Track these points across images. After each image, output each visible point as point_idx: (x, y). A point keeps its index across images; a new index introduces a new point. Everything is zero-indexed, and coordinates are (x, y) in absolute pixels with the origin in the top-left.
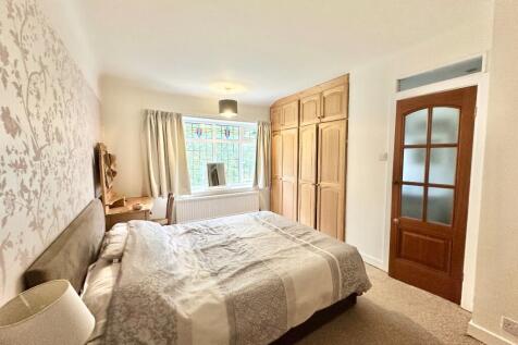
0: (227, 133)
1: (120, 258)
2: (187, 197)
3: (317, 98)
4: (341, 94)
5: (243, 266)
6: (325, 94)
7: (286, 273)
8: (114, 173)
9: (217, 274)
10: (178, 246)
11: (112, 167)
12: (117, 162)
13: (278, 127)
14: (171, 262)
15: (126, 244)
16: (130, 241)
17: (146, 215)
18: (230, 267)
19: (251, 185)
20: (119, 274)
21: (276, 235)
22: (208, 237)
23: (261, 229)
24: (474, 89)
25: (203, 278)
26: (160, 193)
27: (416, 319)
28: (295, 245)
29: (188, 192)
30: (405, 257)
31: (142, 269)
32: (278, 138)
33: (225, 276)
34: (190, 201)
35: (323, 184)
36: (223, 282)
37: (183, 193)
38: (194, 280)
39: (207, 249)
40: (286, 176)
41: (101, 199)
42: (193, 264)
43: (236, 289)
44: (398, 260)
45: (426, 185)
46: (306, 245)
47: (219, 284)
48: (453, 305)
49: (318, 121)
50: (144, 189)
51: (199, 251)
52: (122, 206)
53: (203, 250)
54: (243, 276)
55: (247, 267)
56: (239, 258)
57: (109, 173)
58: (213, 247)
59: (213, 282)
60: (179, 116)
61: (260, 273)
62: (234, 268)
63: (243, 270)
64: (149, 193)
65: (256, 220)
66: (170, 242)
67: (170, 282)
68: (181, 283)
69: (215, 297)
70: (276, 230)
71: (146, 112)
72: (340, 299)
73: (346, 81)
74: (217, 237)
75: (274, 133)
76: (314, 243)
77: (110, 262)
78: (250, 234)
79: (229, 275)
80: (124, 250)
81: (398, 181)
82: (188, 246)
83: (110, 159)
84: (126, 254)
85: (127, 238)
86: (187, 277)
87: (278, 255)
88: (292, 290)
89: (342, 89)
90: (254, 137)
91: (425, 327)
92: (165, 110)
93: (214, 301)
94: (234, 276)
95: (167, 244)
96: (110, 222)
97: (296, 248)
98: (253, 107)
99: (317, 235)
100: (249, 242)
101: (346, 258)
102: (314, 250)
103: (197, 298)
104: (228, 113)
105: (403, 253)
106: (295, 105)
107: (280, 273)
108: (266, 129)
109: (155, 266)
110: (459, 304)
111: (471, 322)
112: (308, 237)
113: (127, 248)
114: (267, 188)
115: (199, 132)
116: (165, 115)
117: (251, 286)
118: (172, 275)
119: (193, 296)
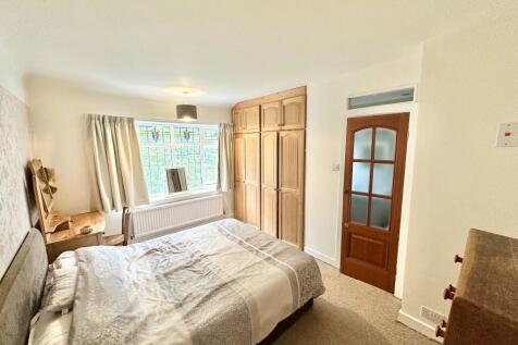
0: (187, 136)
1: (71, 307)
2: (144, 207)
3: (277, 106)
4: (299, 105)
5: (207, 293)
6: (285, 103)
7: (250, 295)
8: (54, 190)
9: (181, 305)
10: (138, 272)
11: (51, 183)
12: (55, 176)
13: (240, 129)
14: (131, 299)
15: (76, 289)
16: (80, 285)
17: (98, 239)
18: (195, 294)
19: (213, 188)
20: (71, 332)
21: (240, 249)
22: (171, 256)
23: (227, 242)
24: (406, 116)
25: (167, 312)
26: (113, 206)
27: (361, 313)
28: (258, 259)
29: (146, 201)
30: (354, 256)
31: (98, 320)
32: (240, 141)
33: (190, 306)
34: (149, 211)
35: (284, 189)
36: (188, 315)
37: (141, 203)
38: (156, 318)
39: (170, 273)
40: (249, 180)
41: (39, 226)
42: (156, 295)
43: (201, 321)
44: (347, 259)
45: (370, 194)
46: (269, 259)
47: (184, 318)
48: (389, 294)
49: (278, 128)
50: (93, 203)
51: (161, 276)
52: (67, 228)
53: (165, 275)
54: (208, 304)
55: (212, 293)
56: (204, 282)
57: (46, 191)
58: (176, 270)
59: (177, 316)
60: (131, 121)
61: (225, 298)
62: (199, 296)
63: (208, 297)
64: (99, 206)
65: (221, 230)
66: (128, 269)
67: (131, 328)
68: (144, 325)
69: (180, 335)
70: (241, 242)
71: (90, 118)
72: (299, 306)
73: (304, 93)
74: (180, 257)
75: (236, 135)
76: (275, 256)
77: (58, 313)
78: (215, 250)
79: (194, 304)
80: (75, 297)
81: (348, 191)
82: (148, 273)
83: (46, 174)
84: (76, 301)
85: (77, 280)
86: (149, 316)
87: (243, 274)
88: (256, 310)
89: (300, 100)
90: (216, 138)
91: (367, 319)
92: (114, 115)
93: (180, 340)
94: (199, 305)
95: (124, 274)
96: (53, 253)
97: (259, 263)
98: (213, 109)
99: (278, 245)
100: (214, 259)
101: (304, 269)
102: (275, 264)
103: (162, 339)
104: (187, 119)
105: (351, 253)
106: (256, 110)
107: (243, 295)
108: (228, 132)
109: (113, 313)
110: (393, 293)
111: (400, 311)
112: (270, 248)
113: (78, 294)
114: (231, 191)
115: (155, 135)
116: (113, 120)
117: (217, 315)
118: (133, 318)
119: (158, 337)
